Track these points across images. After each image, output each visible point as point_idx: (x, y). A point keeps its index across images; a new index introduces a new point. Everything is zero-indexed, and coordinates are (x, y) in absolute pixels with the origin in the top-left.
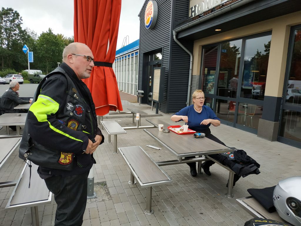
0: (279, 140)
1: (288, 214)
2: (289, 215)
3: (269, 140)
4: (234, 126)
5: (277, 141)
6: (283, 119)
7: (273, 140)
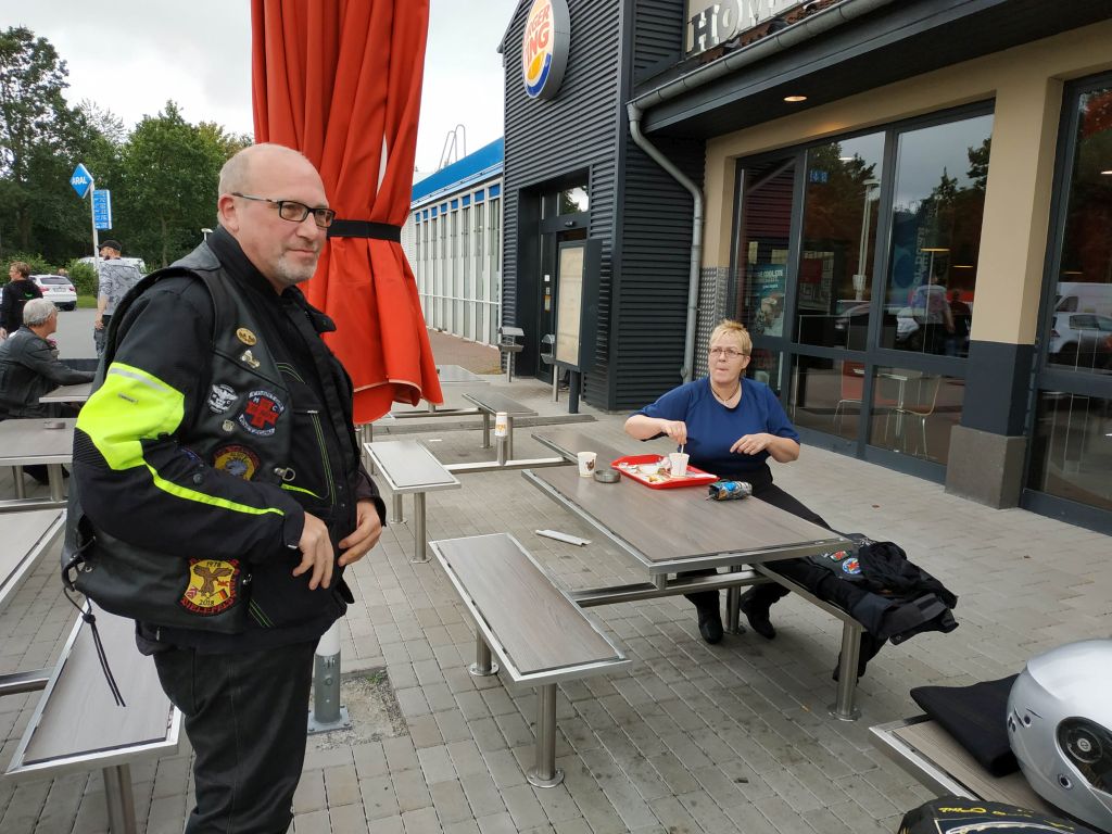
0: (1025, 504)
1: (1064, 782)
2: (1069, 786)
3: (990, 502)
4: (861, 455)
5: (1019, 507)
6: (1038, 424)
7: (1004, 504)
